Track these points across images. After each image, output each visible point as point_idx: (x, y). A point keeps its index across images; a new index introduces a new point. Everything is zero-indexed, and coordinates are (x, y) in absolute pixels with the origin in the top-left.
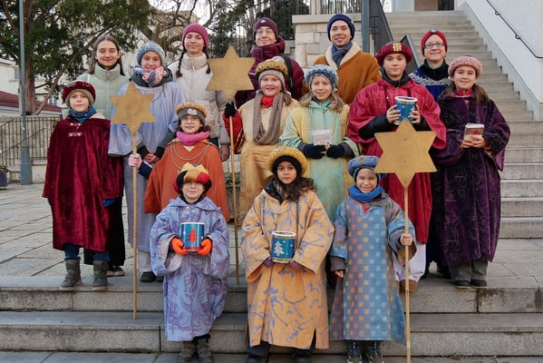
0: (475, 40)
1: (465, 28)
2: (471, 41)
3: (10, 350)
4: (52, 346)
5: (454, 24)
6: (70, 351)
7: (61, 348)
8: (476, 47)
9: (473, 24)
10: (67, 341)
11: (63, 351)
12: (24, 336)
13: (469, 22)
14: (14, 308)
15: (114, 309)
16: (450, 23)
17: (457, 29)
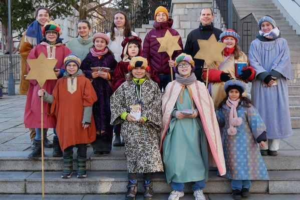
0: (278, 15)
1: (272, 8)
2: (276, 15)
3: (59, 194)
4: (84, 191)
5: (265, 5)
6: (94, 194)
7: (89, 192)
8: (279, 19)
9: (276, 5)
10: (92, 189)
11: (90, 194)
12: (67, 186)
13: (274, 4)
14: (56, 169)
15: (115, 169)
16: (263, 5)
17: (267, 8)
